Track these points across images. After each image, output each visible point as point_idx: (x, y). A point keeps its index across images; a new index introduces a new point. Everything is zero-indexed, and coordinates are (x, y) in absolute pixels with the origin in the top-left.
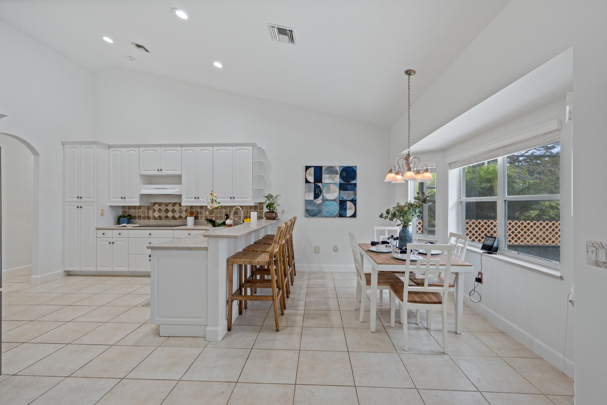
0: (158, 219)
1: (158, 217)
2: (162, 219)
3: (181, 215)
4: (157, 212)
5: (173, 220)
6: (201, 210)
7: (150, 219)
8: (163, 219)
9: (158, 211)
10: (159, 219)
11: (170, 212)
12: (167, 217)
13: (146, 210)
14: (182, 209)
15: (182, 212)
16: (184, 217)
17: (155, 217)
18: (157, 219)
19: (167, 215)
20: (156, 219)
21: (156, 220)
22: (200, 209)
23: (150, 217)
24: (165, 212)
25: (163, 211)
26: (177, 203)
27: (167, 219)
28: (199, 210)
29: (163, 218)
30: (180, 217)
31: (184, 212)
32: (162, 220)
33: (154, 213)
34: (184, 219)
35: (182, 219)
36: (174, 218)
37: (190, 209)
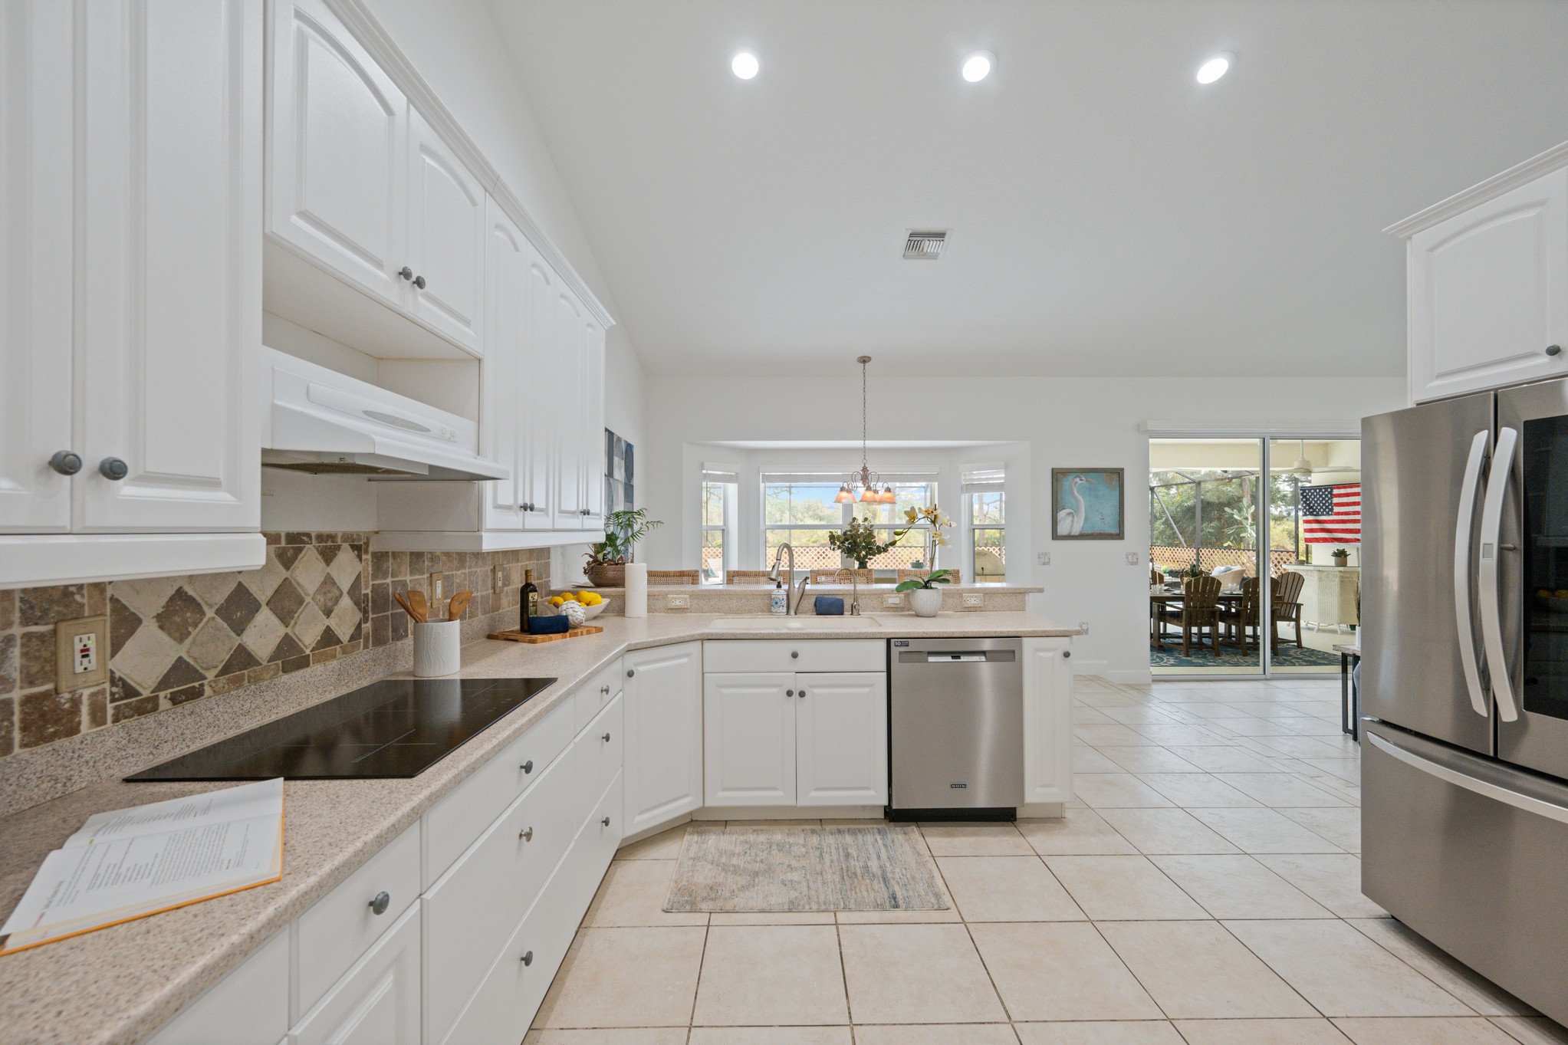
0: (164, 704)
1: (164, 684)
2: (195, 694)
3: (332, 622)
4: (149, 631)
5: (286, 677)
6: (417, 577)
7: (74, 730)
8: (208, 691)
9: (163, 620)
10: (175, 700)
11: (265, 617)
12: (242, 660)
13: (17, 630)
14: (334, 583)
15: (336, 602)
16: (345, 638)
17: (129, 691)
18: (155, 708)
19: (241, 649)
20: (147, 707)
21: (149, 721)
22: (412, 573)
23: (76, 703)
24: (226, 619)
25: (210, 613)
26: (308, 535)
27: (238, 682)
28: (408, 578)
29: (210, 675)
30: (329, 638)
31: (346, 602)
32: (201, 702)
33: (116, 647)
34: (345, 651)
35: (334, 657)
36: (290, 657)
37: (374, 577)
